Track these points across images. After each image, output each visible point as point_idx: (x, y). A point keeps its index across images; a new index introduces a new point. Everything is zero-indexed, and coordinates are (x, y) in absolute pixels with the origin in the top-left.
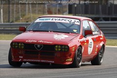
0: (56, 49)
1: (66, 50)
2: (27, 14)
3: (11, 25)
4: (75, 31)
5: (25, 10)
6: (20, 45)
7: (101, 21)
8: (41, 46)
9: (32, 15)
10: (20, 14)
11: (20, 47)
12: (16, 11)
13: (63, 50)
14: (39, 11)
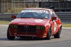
0: (37, 28)
1: (43, 29)
2: (12, 8)
3: (2, 15)
4: (46, 17)
5: (11, 6)
6: (15, 26)
7: (60, 12)
8: (28, 27)
9: (15, 8)
10: (8, 8)
11: (15, 27)
12: (5, 6)
13: (41, 29)
14: (20, 6)
